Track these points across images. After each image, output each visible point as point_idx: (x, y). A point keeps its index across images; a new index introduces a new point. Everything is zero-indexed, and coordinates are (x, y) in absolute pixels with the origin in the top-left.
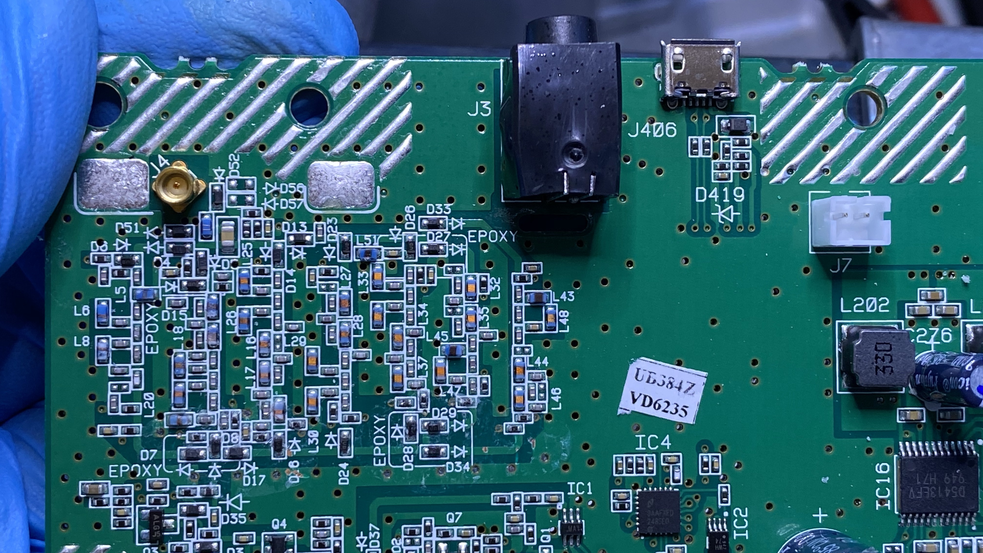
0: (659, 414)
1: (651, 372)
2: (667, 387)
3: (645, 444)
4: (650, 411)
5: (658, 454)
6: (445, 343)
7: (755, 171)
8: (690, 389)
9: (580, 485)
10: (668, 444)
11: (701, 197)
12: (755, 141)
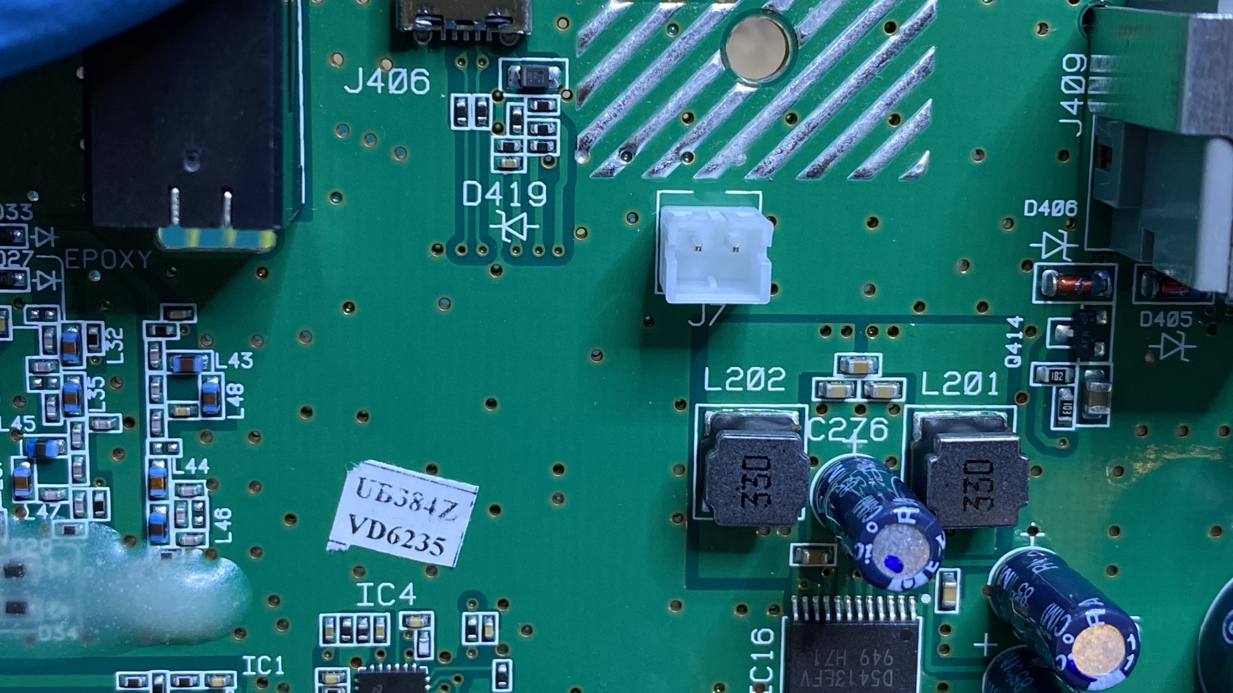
0: (397, 551)
1: (383, 485)
2: (411, 507)
3: (372, 597)
4: (381, 546)
5: (393, 613)
6: (31, 434)
7: (566, 156)
8: (447, 511)
9: (263, 662)
10: (412, 598)
11: (472, 197)
12: (566, 103)
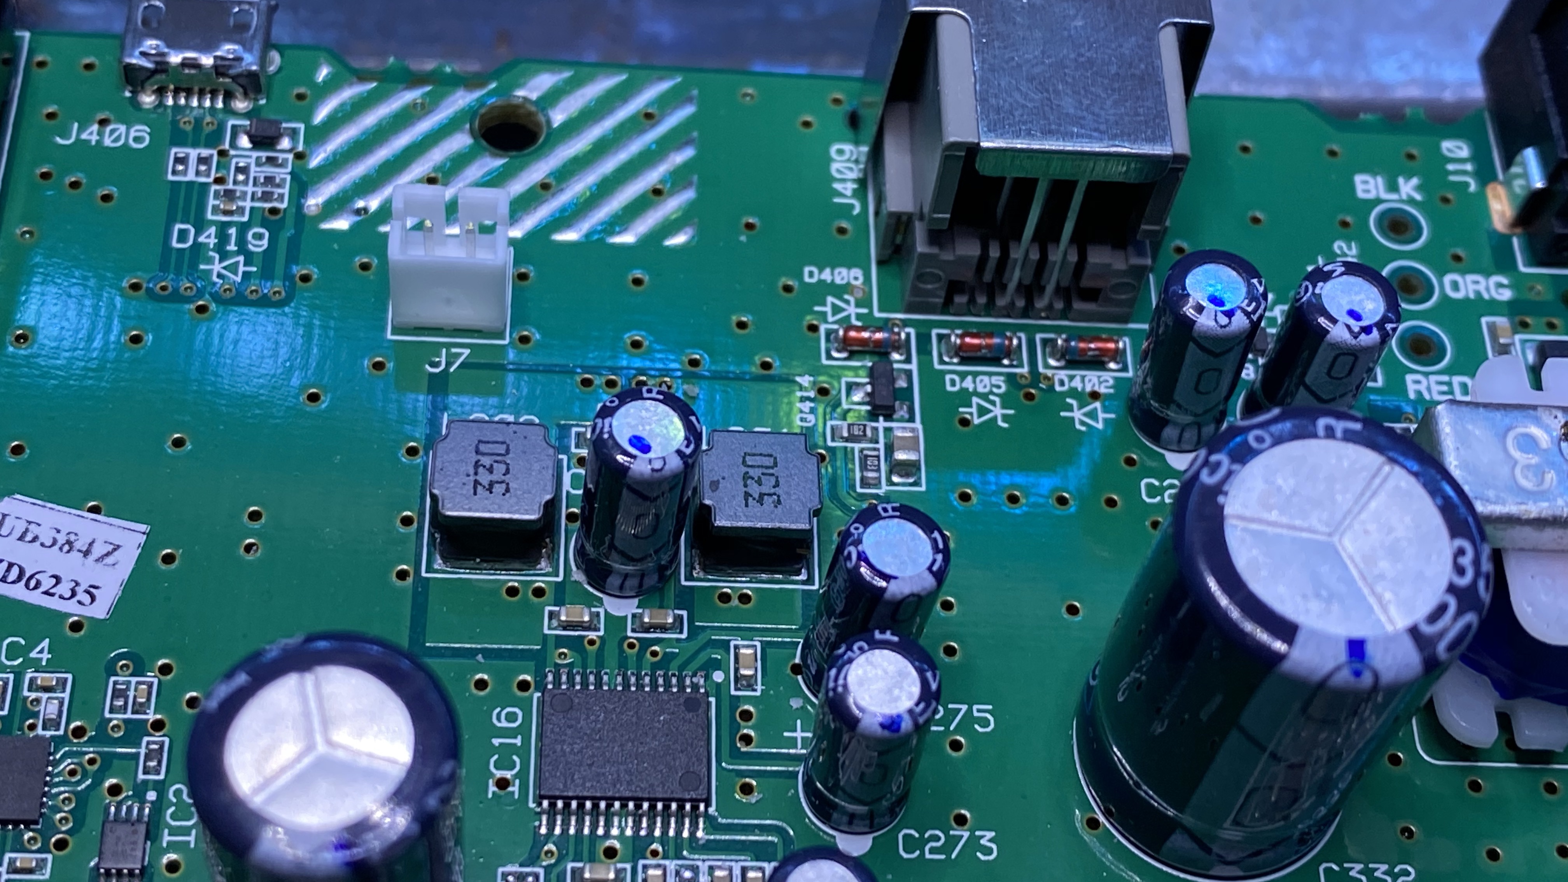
1: (30, 523)
2: (61, 549)
4: (17, 593)
5: (19, 673)
7: (294, 208)
8: (108, 554)
10: (46, 656)
11: (182, 240)
12: (299, 162)
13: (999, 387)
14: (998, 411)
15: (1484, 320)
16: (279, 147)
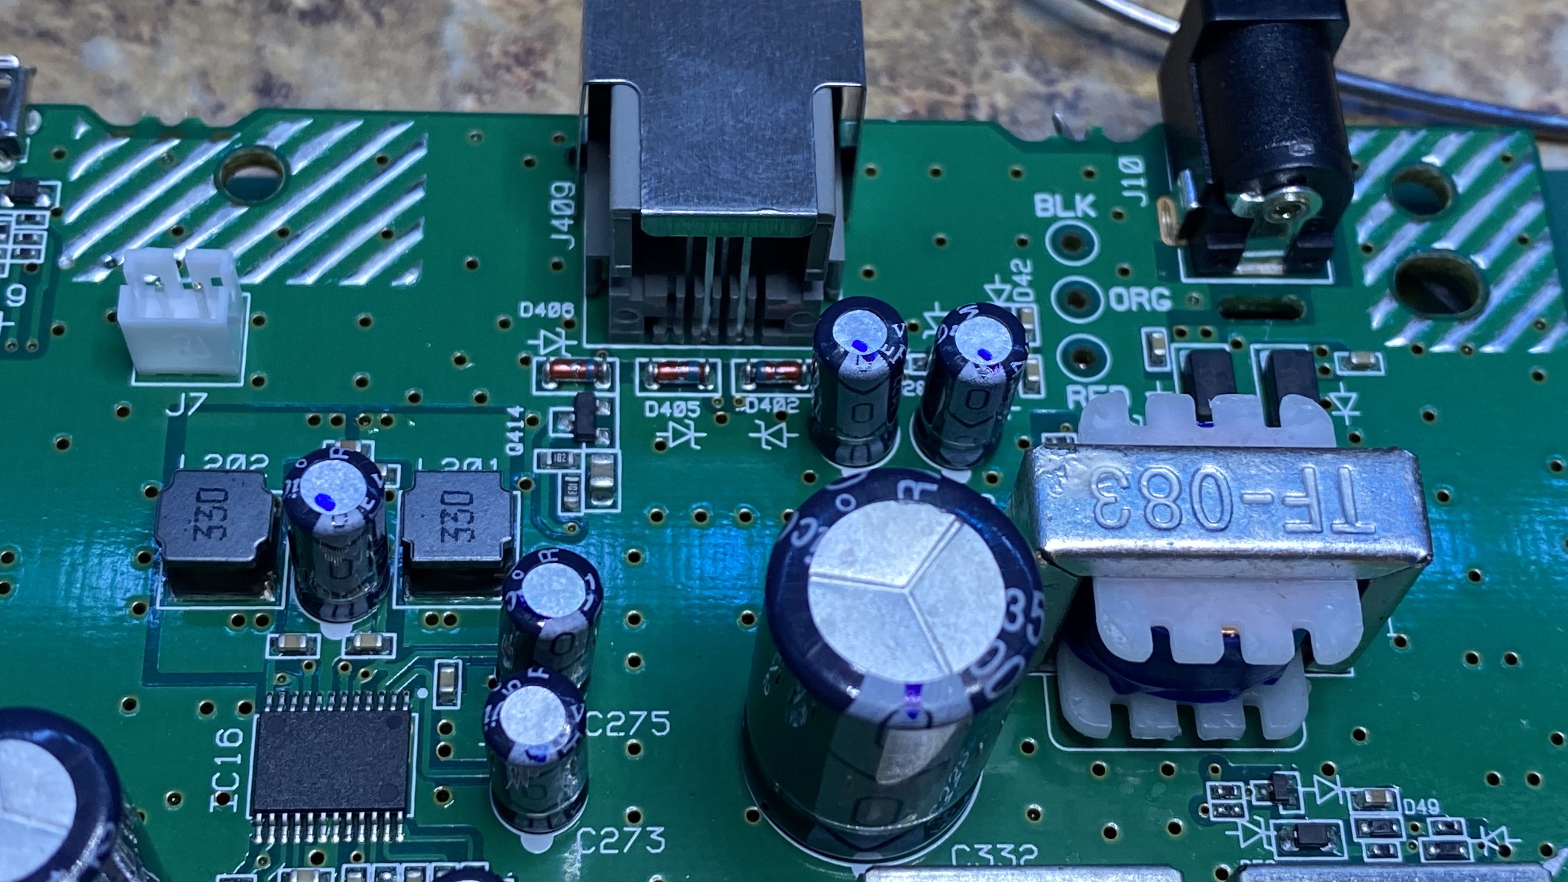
7: (50, 262)
12: (56, 219)
13: (693, 411)
14: (692, 435)
15: (1144, 331)
16: (37, 205)
